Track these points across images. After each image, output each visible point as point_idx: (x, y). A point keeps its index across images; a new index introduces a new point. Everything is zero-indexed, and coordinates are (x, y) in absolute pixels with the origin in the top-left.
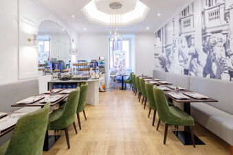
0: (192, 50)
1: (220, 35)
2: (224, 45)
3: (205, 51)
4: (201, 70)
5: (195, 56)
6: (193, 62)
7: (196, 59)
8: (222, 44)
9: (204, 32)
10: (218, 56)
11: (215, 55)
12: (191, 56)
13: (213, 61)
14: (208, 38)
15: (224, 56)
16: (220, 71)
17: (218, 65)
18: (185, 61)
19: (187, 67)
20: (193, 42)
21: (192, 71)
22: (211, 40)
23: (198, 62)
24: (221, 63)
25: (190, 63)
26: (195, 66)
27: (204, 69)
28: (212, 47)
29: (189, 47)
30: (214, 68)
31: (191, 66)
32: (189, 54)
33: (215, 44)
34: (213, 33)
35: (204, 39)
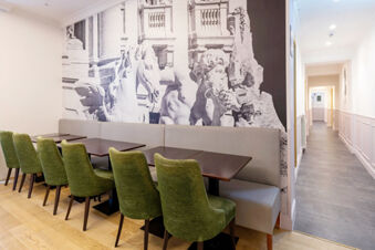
0: (168, 74)
1: (219, 52)
2: (227, 70)
3: (193, 77)
4: (186, 111)
5: (174, 86)
6: (169, 98)
7: (176, 93)
8: (223, 68)
9: (192, 43)
10: (216, 88)
11: (211, 85)
12: (165, 86)
13: (209, 95)
14: (199, 55)
15: (226, 88)
16: (219, 113)
17: (215, 102)
18: (152, 96)
19: (157, 107)
20: (169, 60)
21: (167, 115)
22: (205, 60)
23: (181, 98)
24: (221, 100)
25: (164, 100)
26: (174, 106)
27: (192, 110)
28: (206, 72)
29: (162, 68)
30: (210, 108)
31: (166, 105)
32: (162, 82)
33: (212, 66)
34: (208, 47)
35: (193, 55)
